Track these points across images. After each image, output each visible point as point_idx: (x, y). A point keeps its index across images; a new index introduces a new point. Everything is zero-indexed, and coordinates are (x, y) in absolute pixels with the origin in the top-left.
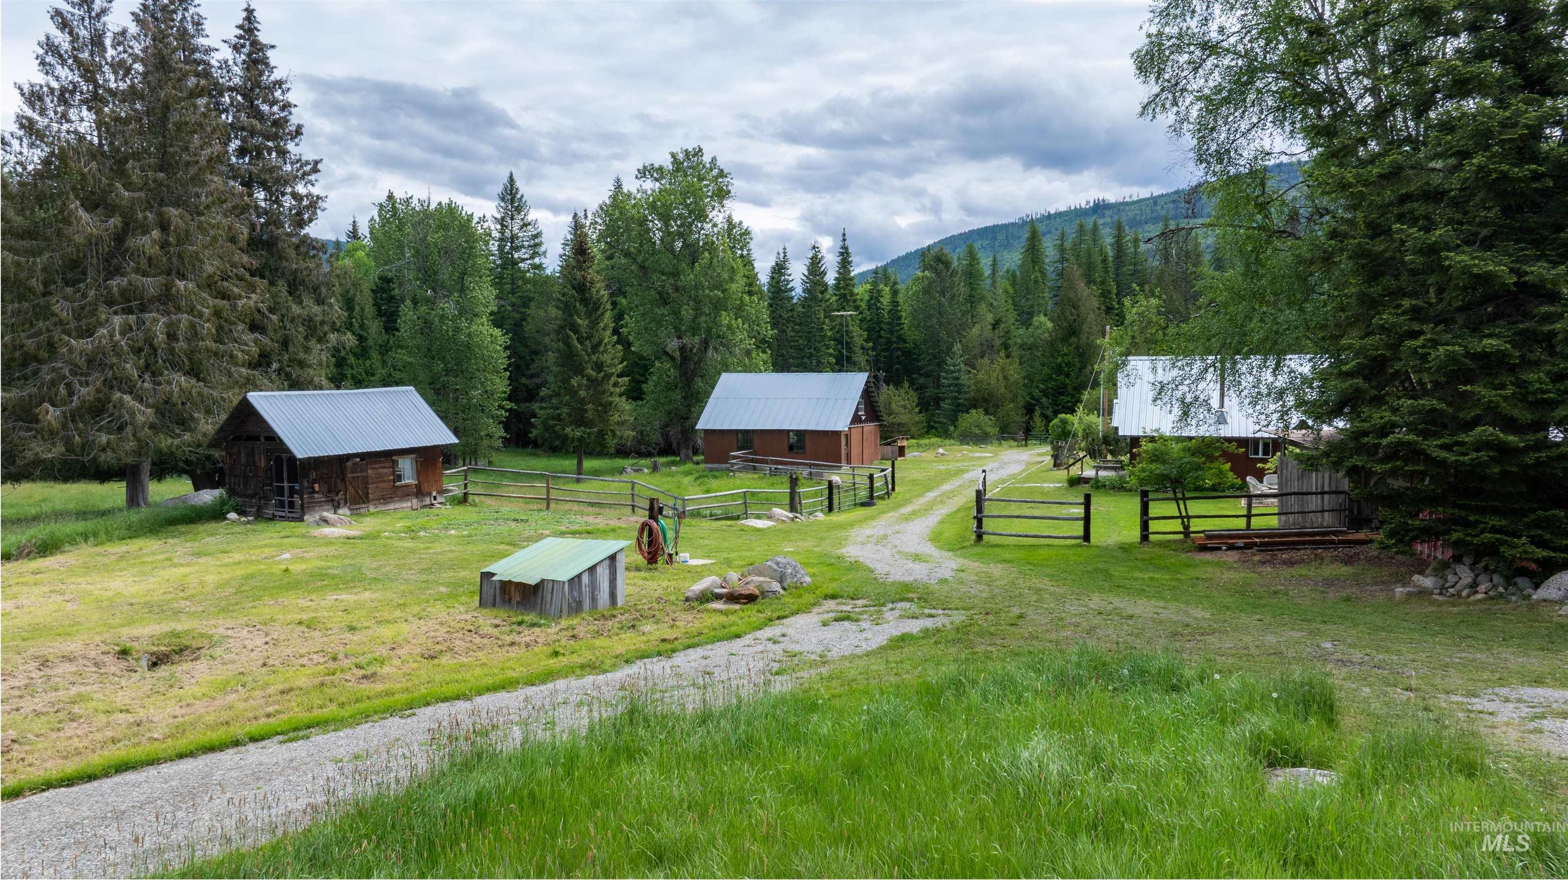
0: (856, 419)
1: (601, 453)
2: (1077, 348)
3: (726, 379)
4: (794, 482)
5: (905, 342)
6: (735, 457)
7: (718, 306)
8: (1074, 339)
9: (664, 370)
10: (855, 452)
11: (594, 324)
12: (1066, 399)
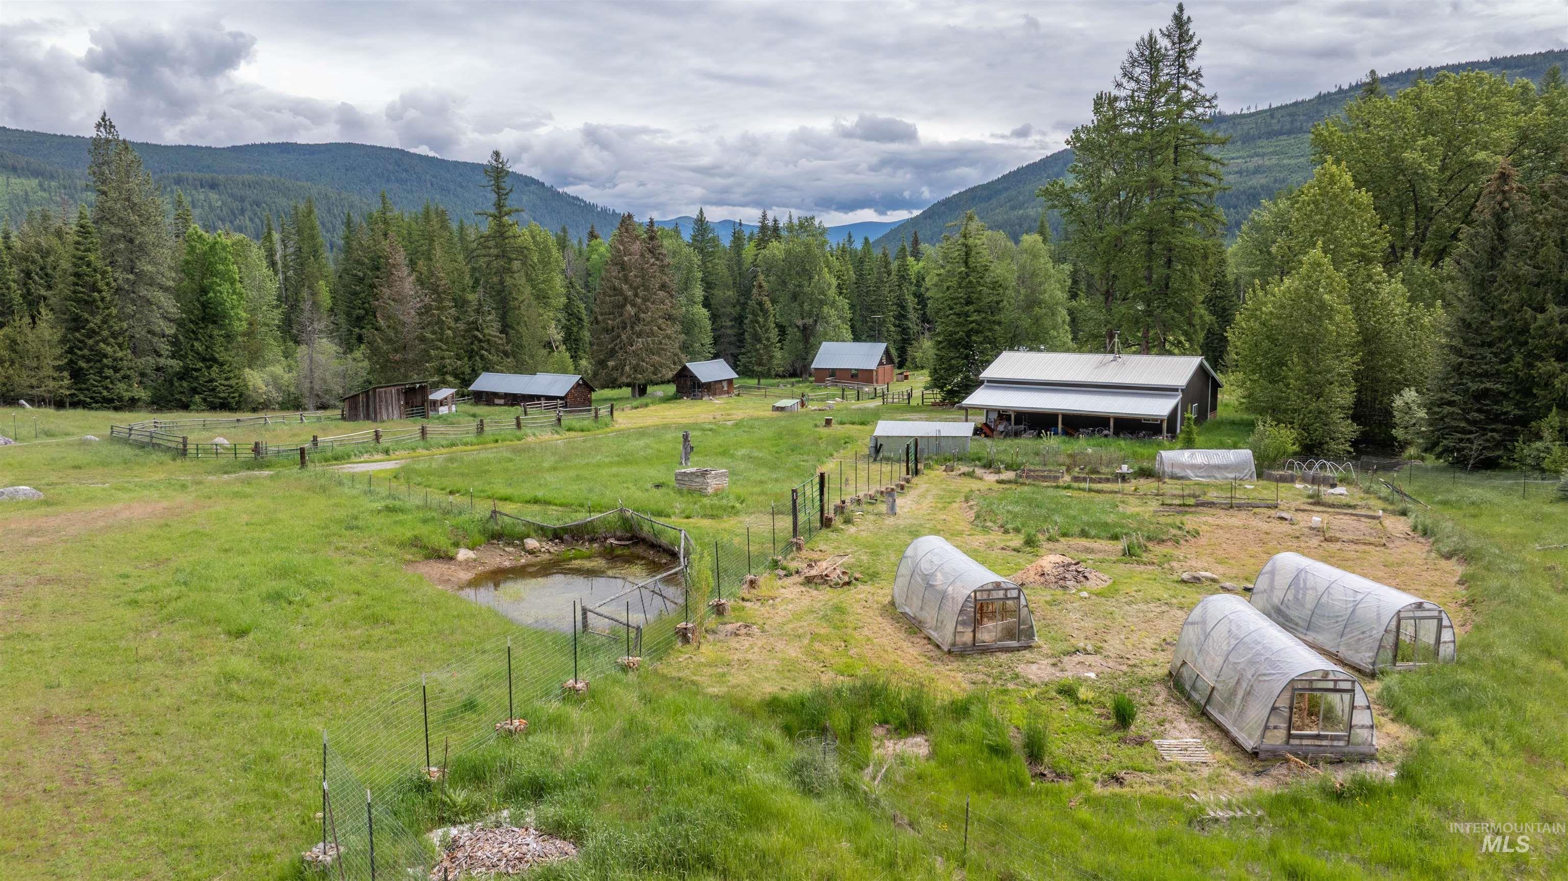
0: (881, 363)
1: (768, 375)
3: (824, 343)
4: (843, 390)
6: (824, 378)
7: (822, 303)
9: (793, 333)
10: (880, 378)
11: (766, 319)
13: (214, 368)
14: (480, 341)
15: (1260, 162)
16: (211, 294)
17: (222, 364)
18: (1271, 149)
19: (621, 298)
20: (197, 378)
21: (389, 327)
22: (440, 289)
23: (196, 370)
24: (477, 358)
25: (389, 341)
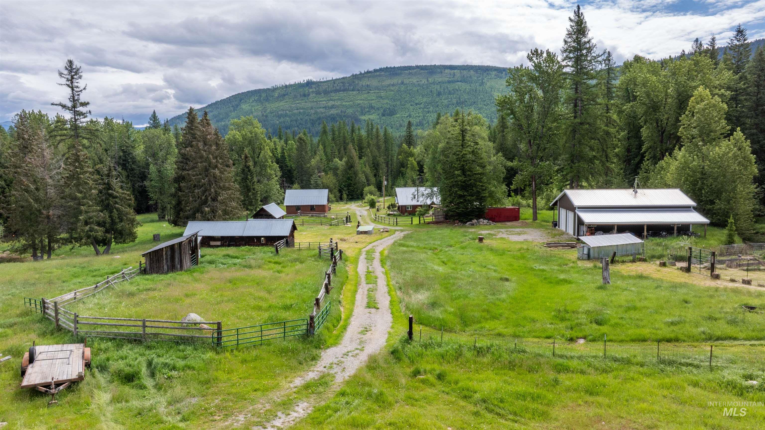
2: (354, 171)
12: (352, 188)
15: (334, 103)
18: (337, 98)
22: (81, 158)
24: (115, 210)
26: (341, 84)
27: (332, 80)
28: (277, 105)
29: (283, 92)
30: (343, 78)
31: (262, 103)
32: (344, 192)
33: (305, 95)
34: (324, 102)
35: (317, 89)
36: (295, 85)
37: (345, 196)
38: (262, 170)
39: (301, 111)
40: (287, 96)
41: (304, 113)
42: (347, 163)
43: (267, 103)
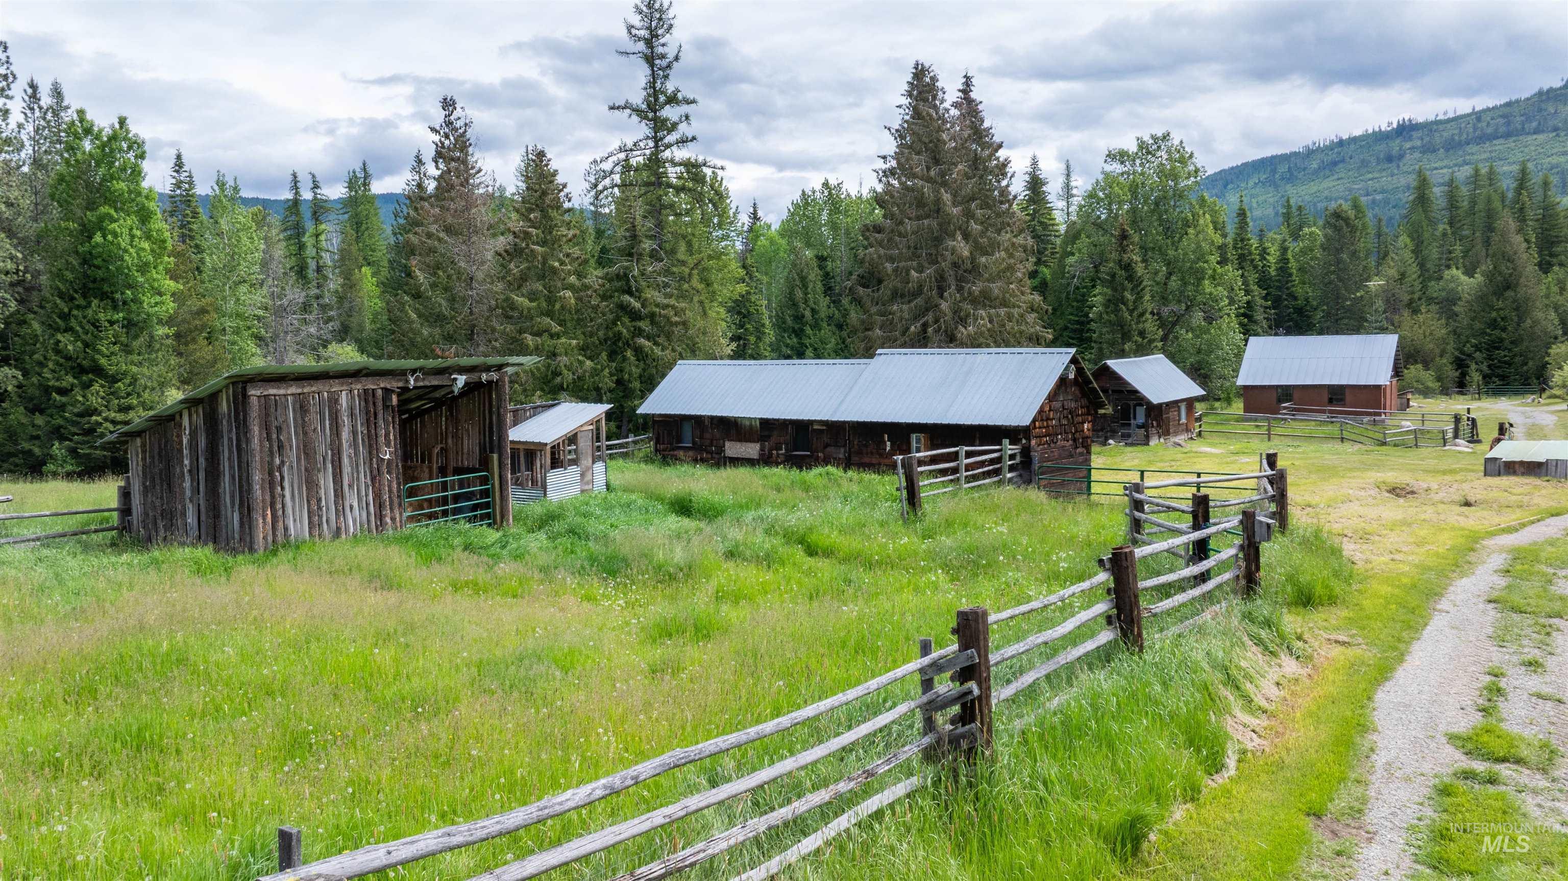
0: (1399, 375)
2: (1514, 301)
5: (1296, 299)
6: (1285, 408)
8: (1510, 293)
11: (1139, 297)
12: (1503, 353)
13: (96, 387)
14: (635, 316)
16: (98, 238)
17: (113, 379)
19: (935, 224)
20: (62, 407)
21: (433, 286)
23: (63, 392)
24: (629, 353)
25: (437, 319)
26: (1502, 121)
27: (1474, 113)
28: (1315, 189)
29: (1333, 156)
30: (1508, 104)
31: (1276, 187)
32: (1473, 366)
33: (1389, 159)
34: (1445, 171)
35: (1427, 139)
36: (1365, 137)
37: (1475, 377)
38: (1185, 284)
39: (1379, 197)
40: (1341, 165)
41: (1386, 202)
42: (1490, 277)
43: (1288, 187)
